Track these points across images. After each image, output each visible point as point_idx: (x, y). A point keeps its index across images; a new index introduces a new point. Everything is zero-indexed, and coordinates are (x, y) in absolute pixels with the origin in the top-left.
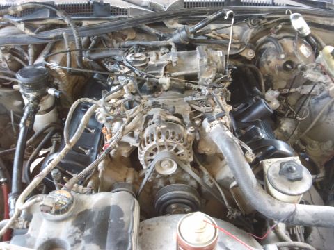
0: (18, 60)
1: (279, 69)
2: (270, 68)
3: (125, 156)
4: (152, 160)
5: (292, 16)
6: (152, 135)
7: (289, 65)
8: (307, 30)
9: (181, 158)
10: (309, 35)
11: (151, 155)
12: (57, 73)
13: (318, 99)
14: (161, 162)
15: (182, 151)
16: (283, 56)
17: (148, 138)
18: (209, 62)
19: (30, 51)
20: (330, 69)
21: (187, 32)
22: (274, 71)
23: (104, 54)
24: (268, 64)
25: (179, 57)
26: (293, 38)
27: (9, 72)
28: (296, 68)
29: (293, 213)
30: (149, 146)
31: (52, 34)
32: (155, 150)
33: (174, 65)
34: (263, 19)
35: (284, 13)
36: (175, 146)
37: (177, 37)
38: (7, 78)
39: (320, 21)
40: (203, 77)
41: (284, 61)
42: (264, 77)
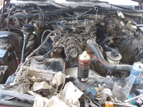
0: (22, 23)
1: (113, 29)
2: (110, 29)
3: (60, 52)
4: (69, 52)
5: (118, 12)
6: (69, 44)
7: (117, 28)
8: (123, 17)
9: (79, 52)
10: (124, 18)
11: (69, 50)
12: (36, 28)
13: (127, 40)
14: (72, 52)
15: (79, 49)
16: (114, 25)
17: (68, 45)
18: (89, 23)
19: (27, 20)
20: (130, 28)
21: (82, 15)
22: (111, 30)
23: (52, 22)
24: (110, 28)
25: (79, 21)
26: (118, 19)
27: (19, 27)
28: (119, 29)
29: (116, 67)
30: (68, 47)
31: (35, 15)
32: (70, 49)
33: (77, 24)
34: (108, 13)
35: (115, 11)
36: (77, 47)
37: (78, 16)
38: (18, 29)
39: (128, 14)
40: (87, 28)
41: (115, 27)
42: (108, 32)
